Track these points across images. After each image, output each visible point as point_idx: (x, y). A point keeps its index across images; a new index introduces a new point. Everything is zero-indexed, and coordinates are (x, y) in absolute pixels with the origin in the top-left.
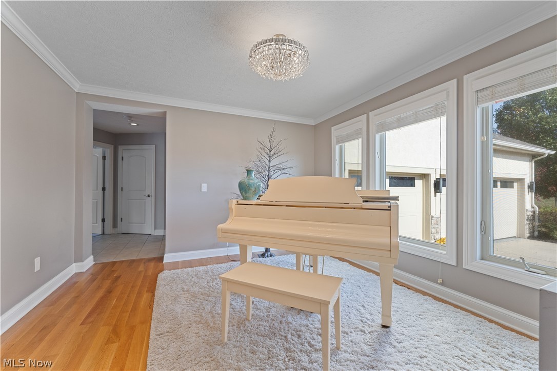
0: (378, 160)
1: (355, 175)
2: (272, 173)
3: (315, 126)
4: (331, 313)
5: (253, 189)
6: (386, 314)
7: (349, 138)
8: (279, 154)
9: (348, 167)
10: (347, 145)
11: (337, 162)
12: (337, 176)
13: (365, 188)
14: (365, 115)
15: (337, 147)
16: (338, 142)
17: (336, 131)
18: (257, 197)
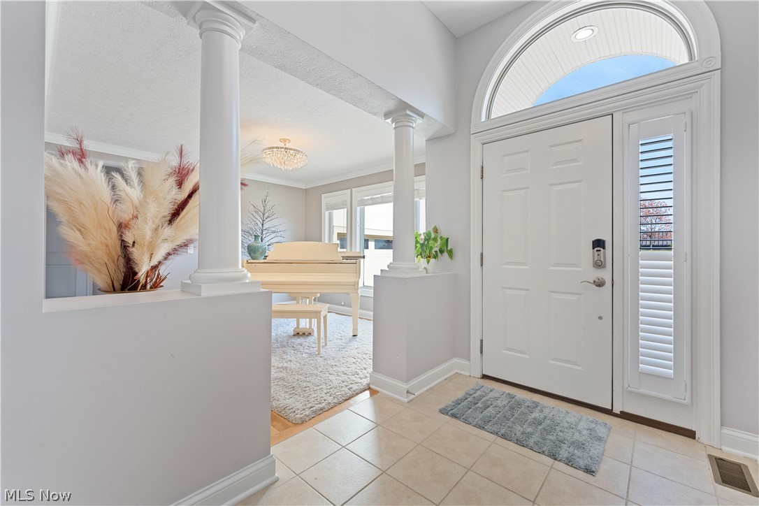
0: (358, 228)
1: (342, 237)
2: (264, 236)
3: (306, 191)
4: (322, 320)
5: (261, 251)
6: (355, 329)
7: (337, 207)
8: (272, 217)
9: (336, 231)
10: (335, 212)
11: (327, 227)
12: (327, 241)
13: (349, 251)
14: (349, 190)
15: (327, 213)
16: (327, 209)
17: (326, 199)
18: (263, 257)
